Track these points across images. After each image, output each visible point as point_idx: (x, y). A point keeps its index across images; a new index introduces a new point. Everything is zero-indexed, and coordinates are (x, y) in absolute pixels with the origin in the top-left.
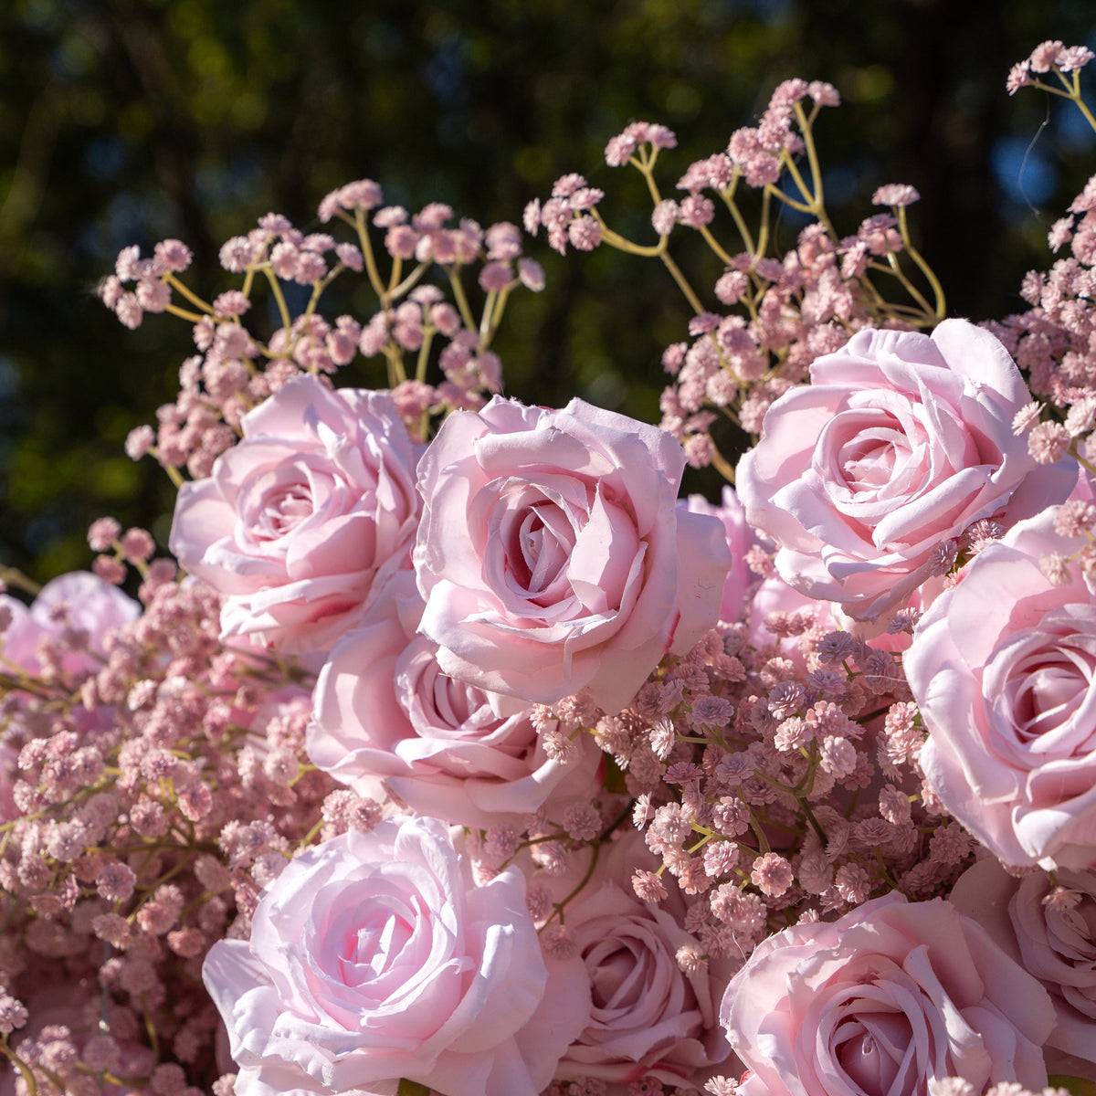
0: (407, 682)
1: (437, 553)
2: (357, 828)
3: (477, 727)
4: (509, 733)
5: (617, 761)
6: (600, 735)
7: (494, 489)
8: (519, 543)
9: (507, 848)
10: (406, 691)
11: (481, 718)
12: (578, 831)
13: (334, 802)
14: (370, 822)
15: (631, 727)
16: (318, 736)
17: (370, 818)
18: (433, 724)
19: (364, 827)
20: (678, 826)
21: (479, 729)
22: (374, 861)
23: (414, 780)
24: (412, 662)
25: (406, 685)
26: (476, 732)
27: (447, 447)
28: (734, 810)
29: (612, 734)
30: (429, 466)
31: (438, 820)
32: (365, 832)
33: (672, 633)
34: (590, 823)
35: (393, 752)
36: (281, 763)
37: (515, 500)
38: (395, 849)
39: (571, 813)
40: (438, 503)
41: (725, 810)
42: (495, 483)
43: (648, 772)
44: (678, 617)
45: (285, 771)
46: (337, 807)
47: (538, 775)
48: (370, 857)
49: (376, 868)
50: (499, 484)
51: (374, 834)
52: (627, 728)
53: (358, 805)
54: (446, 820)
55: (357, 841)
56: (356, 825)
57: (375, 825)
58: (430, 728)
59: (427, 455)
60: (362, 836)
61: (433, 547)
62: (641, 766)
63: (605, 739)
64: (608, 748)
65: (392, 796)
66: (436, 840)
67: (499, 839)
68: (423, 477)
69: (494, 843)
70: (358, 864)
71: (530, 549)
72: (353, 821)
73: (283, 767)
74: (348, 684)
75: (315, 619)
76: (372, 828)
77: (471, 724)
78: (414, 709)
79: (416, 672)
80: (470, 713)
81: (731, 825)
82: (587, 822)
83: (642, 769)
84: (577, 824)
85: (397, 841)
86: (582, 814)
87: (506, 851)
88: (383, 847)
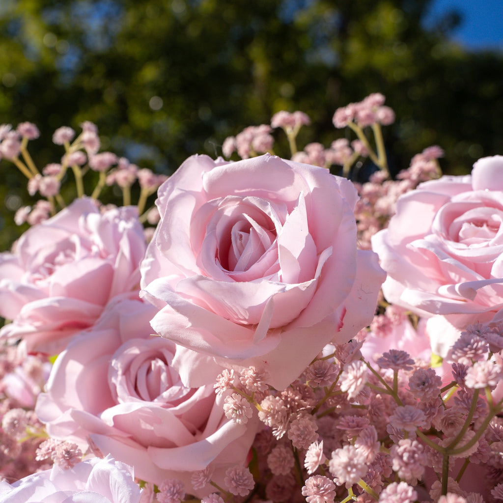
0: (119, 365)
1: (166, 237)
2: (60, 465)
3: (167, 401)
4: (190, 408)
5: (273, 432)
6: (263, 410)
7: (214, 204)
8: (231, 237)
9: (175, 497)
10: (117, 371)
11: (170, 395)
12: (236, 487)
13: (47, 447)
14: (71, 461)
15: (288, 406)
16: (46, 402)
17: (71, 458)
18: (132, 395)
19: (66, 464)
20: (354, 466)
21: (167, 403)
22: (68, 490)
23: (111, 439)
24: (126, 352)
25: (117, 367)
26: (165, 404)
27: (182, 180)
28: (414, 452)
29: (274, 409)
30: (168, 189)
31: (125, 465)
32: (66, 468)
33: (342, 319)
34: (246, 482)
35: (100, 417)
36: (15, 419)
37: (230, 210)
38: (87, 485)
39: (233, 472)
40: (172, 204)
41: (405, 450)
42: (216, 201)
43: (304, 439)
44: (345, 311)
45: (17, 426)
46: (49, 449)
47: (211, 439)
48: (65, 488)
49: (69, 496)
50: (218, 202)
51: (73, 471)
52: (286, 406)
53: (64, 447)
54: (131, 466)
55: (58, 475)
56: (60, 462)
57: (74, 464)
58: (130, 397)
59: (167, 183)
60: (63, 472)
61: (164, 233)
62: (299, 433)
63: (267, 414)
64: (269, 422)
65: (92, 448)
66: (124, 475)
67: (170, 489)
68: (162, 195)
69: (165, 492)
70: (55, 491)
71: (239, 241)
72: (58, 458)
73: (16, 422)
74: (75, 368)
75: (61, 329)
76: (72, 466)
77: (162, 397)
78: (121, 384)
79: (126, 360)
80: (161, 391)
81: (410, 467)
82: (244, 481)
83: (299, 436)
84: (236, 482)
85: (90, 477)
86: (241, 473)
87: (174, 500)
88: (78, 483)
